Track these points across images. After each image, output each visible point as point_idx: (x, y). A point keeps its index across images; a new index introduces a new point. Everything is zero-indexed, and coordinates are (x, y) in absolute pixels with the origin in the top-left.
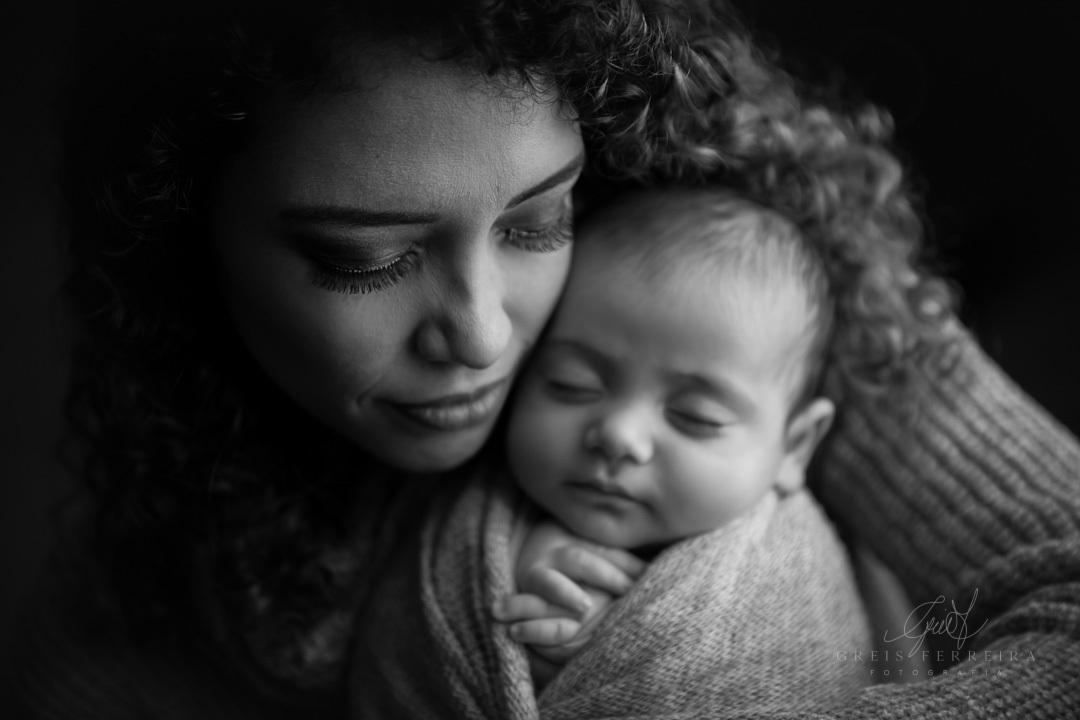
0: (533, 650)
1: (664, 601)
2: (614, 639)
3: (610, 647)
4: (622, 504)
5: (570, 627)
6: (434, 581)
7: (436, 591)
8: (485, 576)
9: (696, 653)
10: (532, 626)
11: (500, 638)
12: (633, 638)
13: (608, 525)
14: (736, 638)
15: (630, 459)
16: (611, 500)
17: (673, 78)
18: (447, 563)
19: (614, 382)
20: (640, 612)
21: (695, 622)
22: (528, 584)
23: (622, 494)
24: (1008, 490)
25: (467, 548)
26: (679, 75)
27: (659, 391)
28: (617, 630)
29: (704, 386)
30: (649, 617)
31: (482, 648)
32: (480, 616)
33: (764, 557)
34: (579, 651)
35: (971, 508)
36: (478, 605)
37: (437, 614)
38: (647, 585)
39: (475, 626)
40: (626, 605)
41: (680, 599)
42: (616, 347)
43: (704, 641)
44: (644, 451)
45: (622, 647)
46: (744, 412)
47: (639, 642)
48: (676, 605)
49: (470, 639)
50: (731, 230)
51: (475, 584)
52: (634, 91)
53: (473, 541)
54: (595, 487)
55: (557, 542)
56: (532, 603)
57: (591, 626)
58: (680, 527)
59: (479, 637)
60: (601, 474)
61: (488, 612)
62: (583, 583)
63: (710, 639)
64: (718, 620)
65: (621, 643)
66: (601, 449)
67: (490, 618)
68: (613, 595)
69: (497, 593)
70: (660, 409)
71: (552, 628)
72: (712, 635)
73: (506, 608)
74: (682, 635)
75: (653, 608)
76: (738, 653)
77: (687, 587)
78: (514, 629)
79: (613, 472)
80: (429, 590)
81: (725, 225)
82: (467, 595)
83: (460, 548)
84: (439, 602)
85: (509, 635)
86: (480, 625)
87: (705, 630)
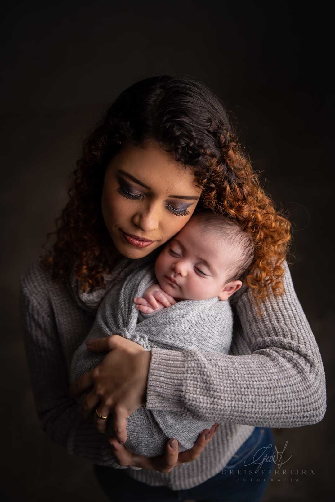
0: (140, 312)
1: (175, 312)
2: (159, 317)
3: (158, 318)
4: (175, 285)
5: (151, 310)
6: (125, 289)
7: (124, 291)
8: (136, 291)
9: (178, 327)
10: (142, 306)
11: (133, 307)
12: (164, 318)
13: (170, 289)
14: (190, 328)
15: (180, 274)
16: (172, 283)
17: (226, 188)
18: (130, 285)
19: (185, 254)
20: (168, 313)
21: (181, 320)
22: (145, 297)
23: (175, 282)
24: (278, 322)
25: (136, 284)
26: (228, 188)
27: (195, 261)
28: (161, 315)
29: (206, 263)
30: (170, 314)
31: (129, 308)
32: (131, 300)
33: (206, 312)
34: (151, 317)
35: (268, 323)
36: (132, 297)
37: (122, 297)
38: (173, 307)
39: (129, 302)
40: (166, 310)
41: (180, 313)
42: (188, 246)
43: (181, 325)
44: (184, 274)
45: (160, 319)
46: (214, 274)
47: (165, 319)
48: (178, 314)
49: (127, 305)
50: (229, 228)
51: (133, 292)
52: (213, 185)
53: (137, 282)
54: (170, 279)
55: (157, 289)
56: (144, 301)
57: (156, 312)
58: (187, 296)
59: (129, 305)
60: (172, 276)
61: (133, 299)
62: (158, 301)
63: (183, 325)
64: (187, 322)
65: (161, 318)
66: (174, 269)
67: (133, 302)
68: (165, 307)
69: (137, 296)
70: (193, 266)
71: (146, 309)
72: (184, 325)
73: (137, 300)
74: (176, 322)
75: (172, 313)
76: (189, 332)
77: (182, 311)
78: (137, 306)
79: (175, 276)
80: (123, 290)
81: (229, 227)
82: (131, 294)
83: (134, 283)
84: (124, 294)
85: (136, 307)
86: (130, 302)
87: (183, 323)
